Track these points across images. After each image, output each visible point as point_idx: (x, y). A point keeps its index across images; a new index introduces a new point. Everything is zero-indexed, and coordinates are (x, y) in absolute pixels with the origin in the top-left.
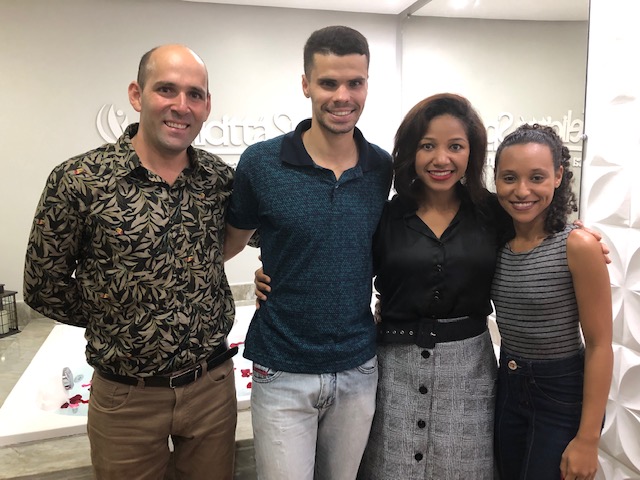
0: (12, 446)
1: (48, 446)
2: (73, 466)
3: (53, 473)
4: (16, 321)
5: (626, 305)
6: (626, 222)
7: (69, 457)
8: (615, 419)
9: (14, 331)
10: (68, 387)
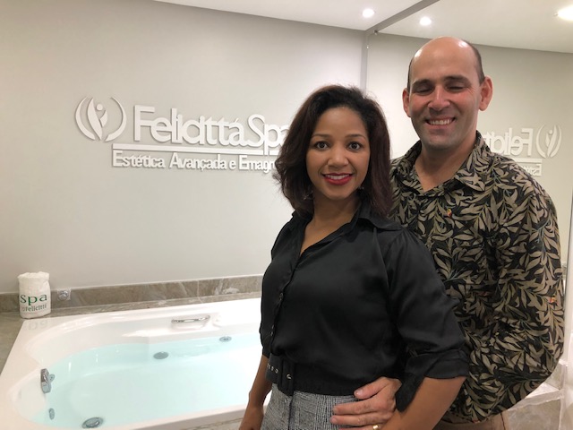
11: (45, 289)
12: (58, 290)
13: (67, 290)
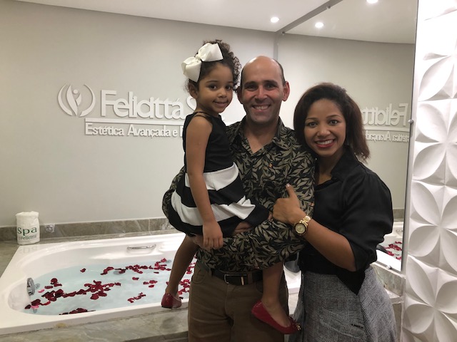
5: (441, 239)
6: (442, 181)
8: (433, 321)
10: (31, 293)
12: (46, 224)
13: (52, 224)
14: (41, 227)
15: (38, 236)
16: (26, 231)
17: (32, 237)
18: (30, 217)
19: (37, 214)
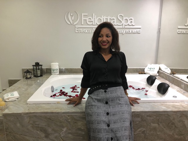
0: (35, 104)
1: (44, 105)
2: (49, 112)
3: (44, 112)
4: (42, 73)
7: (49, 109)
9: (41, 76)
10: (53, 91)
11: (57, 67)
12: (61, 68)
13: (64, 68)
14: (59, 69)
15: (58, 72)
16: (54, 70)
17: (56, 72)
18: (55, 65)
19: (58, 64)
